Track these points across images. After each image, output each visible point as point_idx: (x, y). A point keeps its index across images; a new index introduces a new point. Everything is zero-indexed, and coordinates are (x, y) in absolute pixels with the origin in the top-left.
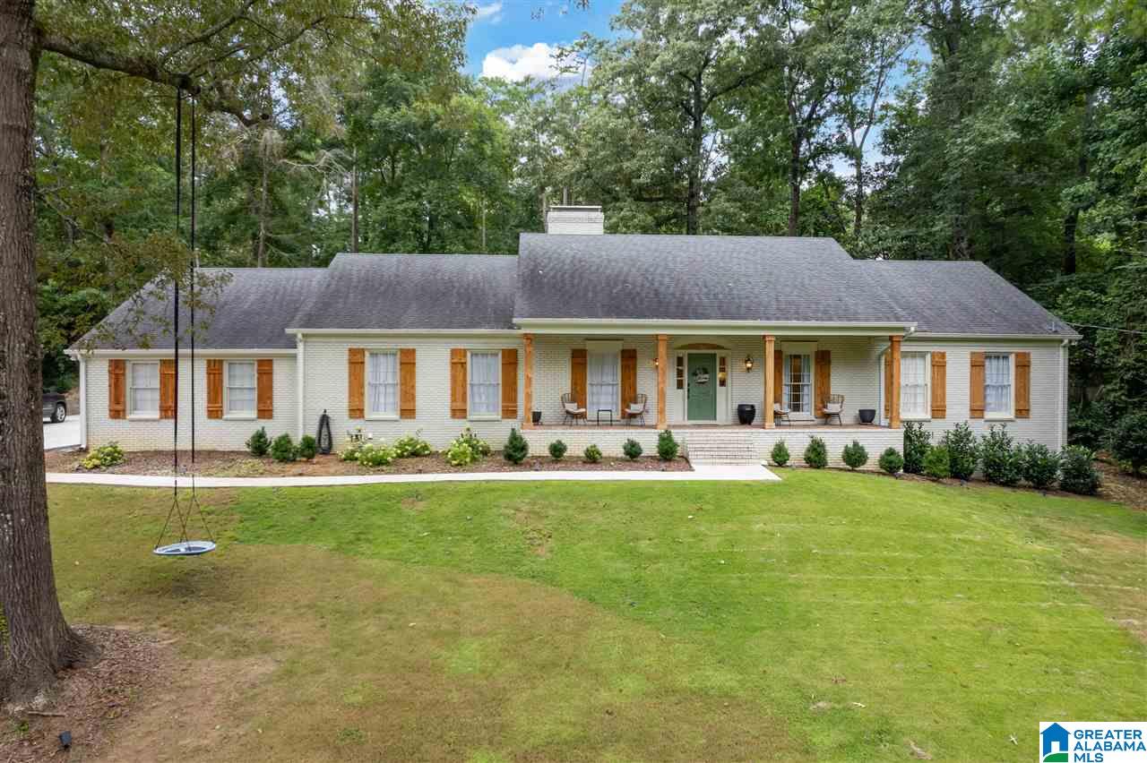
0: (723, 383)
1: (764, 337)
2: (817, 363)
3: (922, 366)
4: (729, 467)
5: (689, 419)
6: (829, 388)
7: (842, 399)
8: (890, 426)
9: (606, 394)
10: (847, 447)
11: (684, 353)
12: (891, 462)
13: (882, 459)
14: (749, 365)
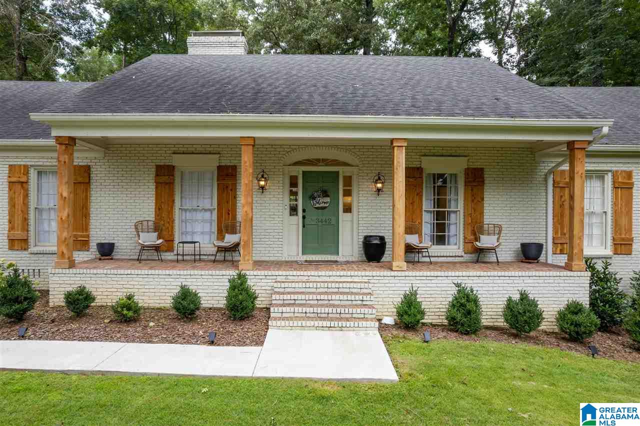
0: (348, 209)
1: (392, 141)
2: (466, 184)
3: (599, 189)
4: (327, 334)
5: (303, 253)
6: (482, 213)
7: (498, 230)
8: (568, 267)
9: (203, 221)
10: (510, 300)
11: (298, 171)
12: (577, 325)
13: (561, 317)
14: (379, 185)
